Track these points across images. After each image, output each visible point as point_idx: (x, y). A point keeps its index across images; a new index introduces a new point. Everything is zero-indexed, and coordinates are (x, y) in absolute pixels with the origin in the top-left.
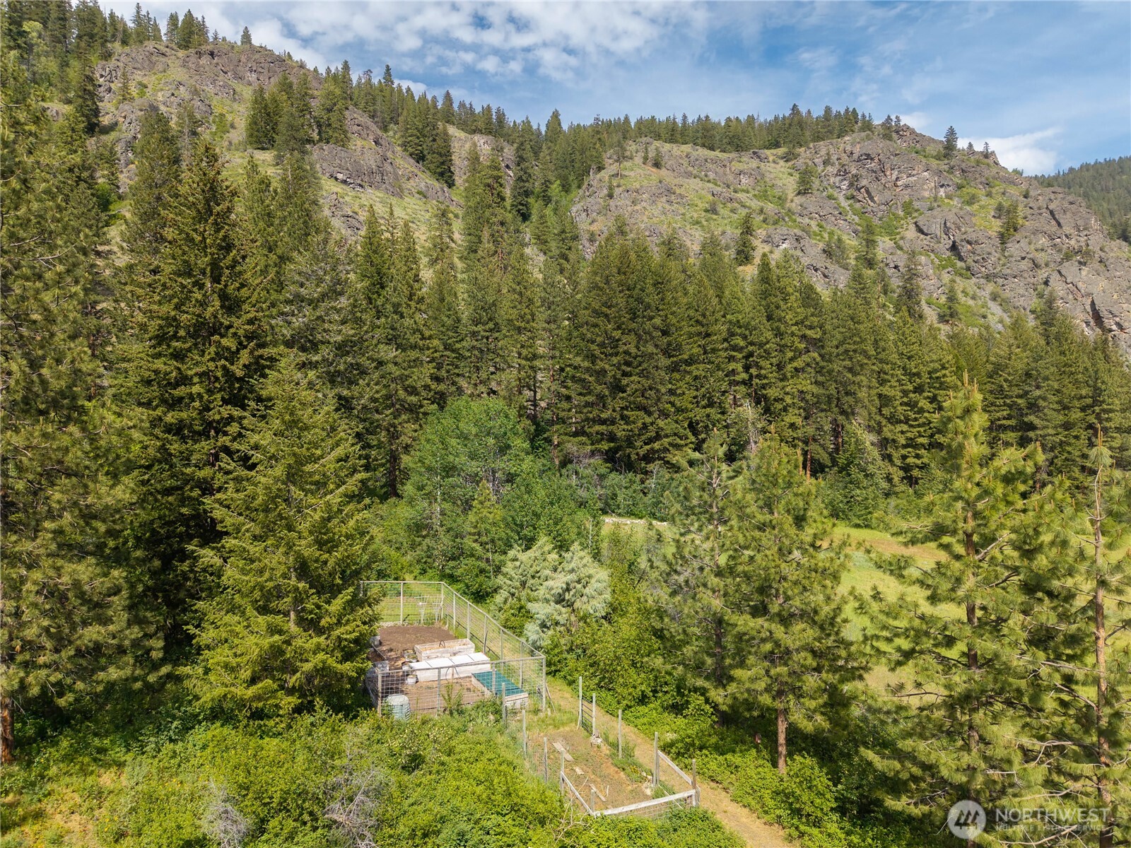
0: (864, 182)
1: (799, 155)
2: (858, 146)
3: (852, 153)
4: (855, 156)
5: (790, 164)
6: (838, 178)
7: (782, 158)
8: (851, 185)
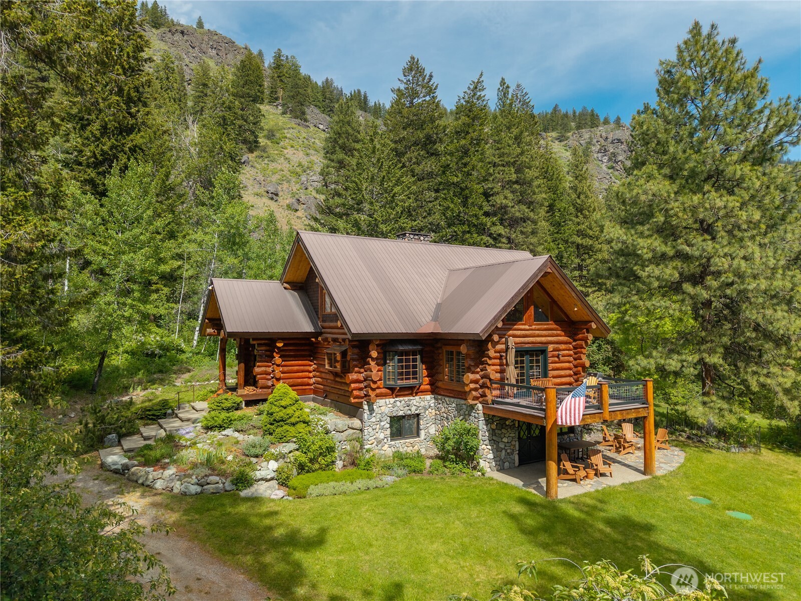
0: (620, 158)
1: (569, 138)
2: (611, 133)
3: (607, 138)
4: (610, 140)
5: (563, 143)
6: (600, 155)
7: (557, 139)
8: (610, 160)
